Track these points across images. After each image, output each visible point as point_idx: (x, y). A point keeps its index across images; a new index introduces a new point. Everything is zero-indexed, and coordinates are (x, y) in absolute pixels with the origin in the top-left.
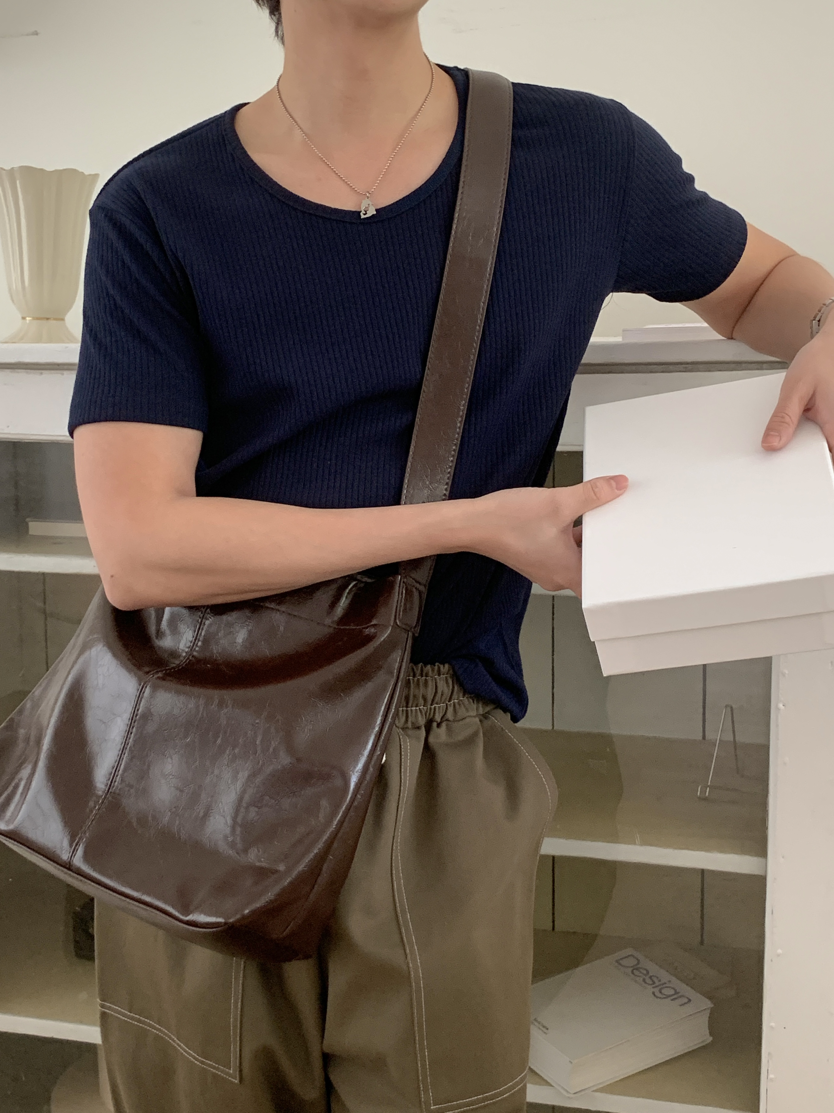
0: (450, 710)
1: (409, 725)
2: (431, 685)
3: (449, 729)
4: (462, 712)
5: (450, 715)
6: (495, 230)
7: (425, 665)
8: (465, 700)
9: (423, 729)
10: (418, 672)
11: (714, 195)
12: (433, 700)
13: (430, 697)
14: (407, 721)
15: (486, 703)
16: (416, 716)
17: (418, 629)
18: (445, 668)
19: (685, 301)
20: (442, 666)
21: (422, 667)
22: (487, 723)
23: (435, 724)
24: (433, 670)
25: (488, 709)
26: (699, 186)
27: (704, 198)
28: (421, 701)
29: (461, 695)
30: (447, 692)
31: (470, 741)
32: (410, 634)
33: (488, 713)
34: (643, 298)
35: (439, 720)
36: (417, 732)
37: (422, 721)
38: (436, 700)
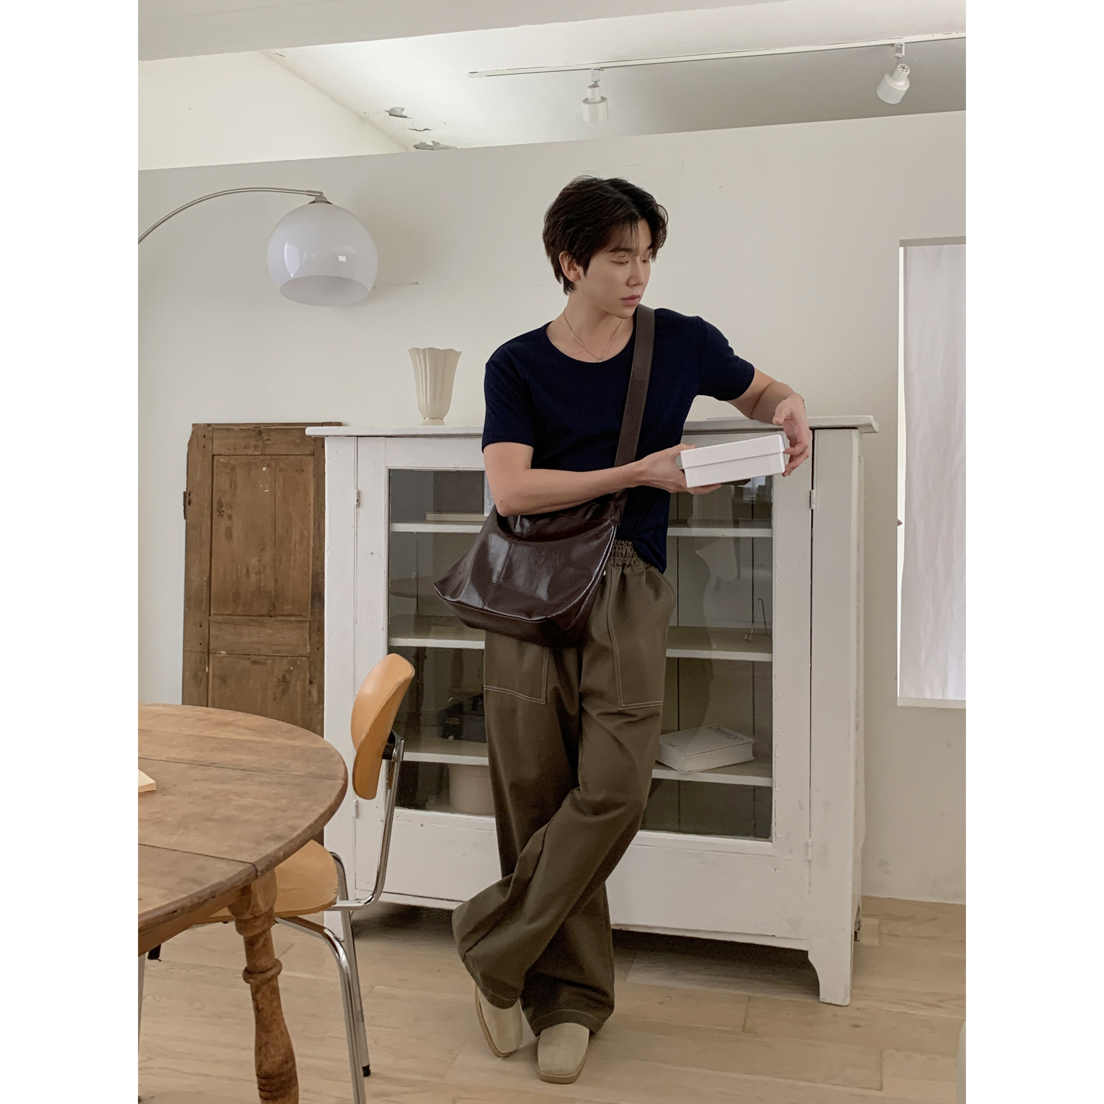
0: (633, 562)
1: (615, 564)
2: (624, 549)
3: (632, 569)
4: (638, 563)
5: (632, 563)
6: (649, 370)
7: (622, 541)
8: (639, 559)
9: (621, 567)
10: (619, 543)
11: (741, 357)
12: (625, 556)
13: (624, 554)
14: (614, 562)
15: (647, 563)
16: (618, 561)
17: (620, 524)
18: (630, 543)
19: (730, 400)
20: (629, 542)
21: (621, 542)
22: (648, 570)
23: (626, 566)
24: (625, 543)
25: (648, 565)
26: (736, 353)
27: (737, 358)
28: (620, 556)
29: (637, 556)
30: (631, 553)
31: (641, 574)
32: (616, 524)
33: (649, 567)
34: (712, 398)
35: (628, 565)
36: (618, 567)
37: (620, 564)
38: (626, 556)
